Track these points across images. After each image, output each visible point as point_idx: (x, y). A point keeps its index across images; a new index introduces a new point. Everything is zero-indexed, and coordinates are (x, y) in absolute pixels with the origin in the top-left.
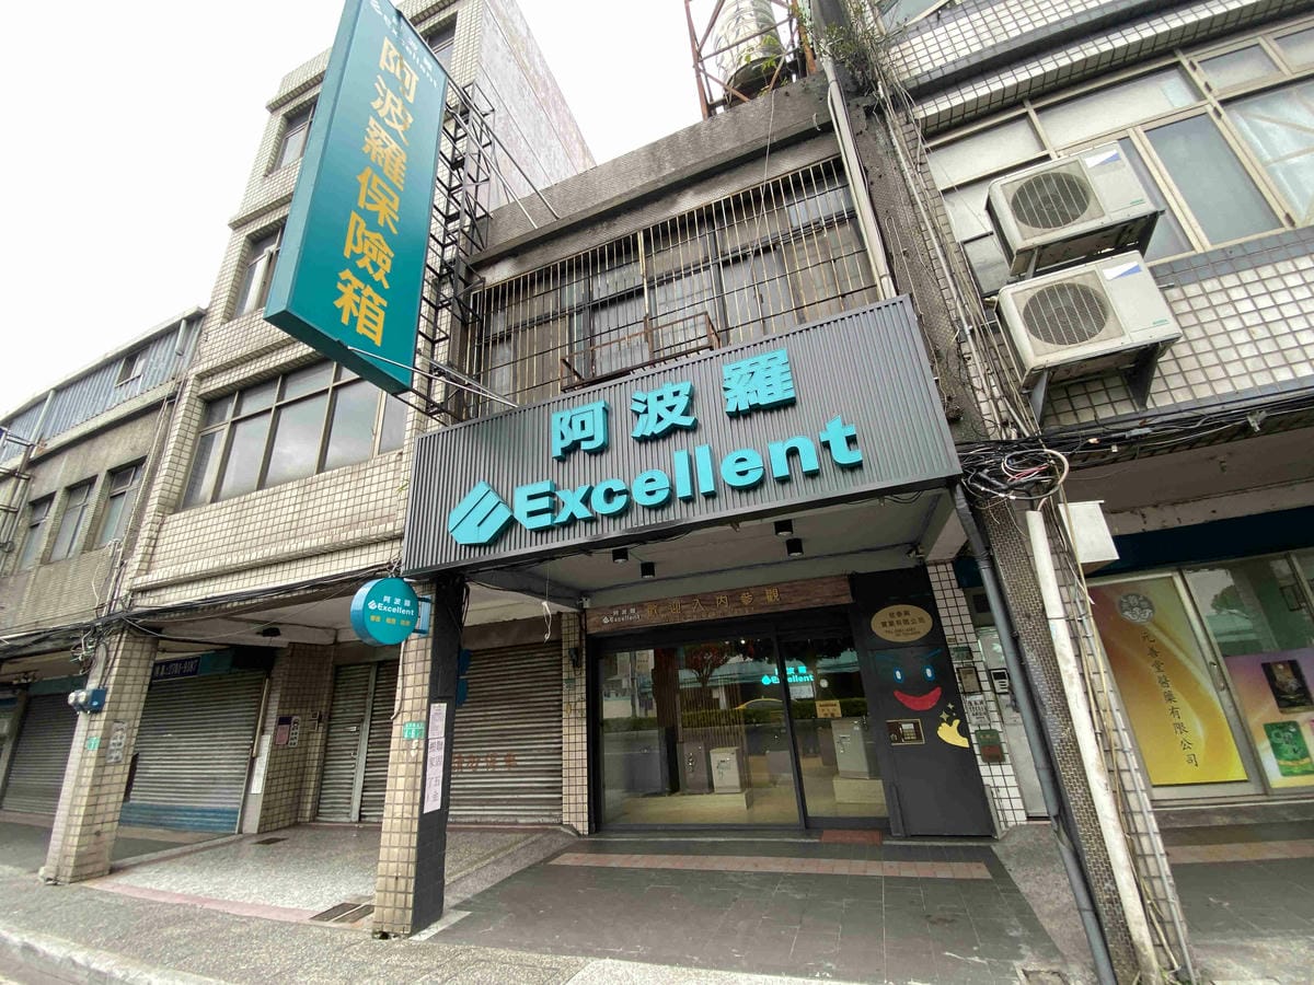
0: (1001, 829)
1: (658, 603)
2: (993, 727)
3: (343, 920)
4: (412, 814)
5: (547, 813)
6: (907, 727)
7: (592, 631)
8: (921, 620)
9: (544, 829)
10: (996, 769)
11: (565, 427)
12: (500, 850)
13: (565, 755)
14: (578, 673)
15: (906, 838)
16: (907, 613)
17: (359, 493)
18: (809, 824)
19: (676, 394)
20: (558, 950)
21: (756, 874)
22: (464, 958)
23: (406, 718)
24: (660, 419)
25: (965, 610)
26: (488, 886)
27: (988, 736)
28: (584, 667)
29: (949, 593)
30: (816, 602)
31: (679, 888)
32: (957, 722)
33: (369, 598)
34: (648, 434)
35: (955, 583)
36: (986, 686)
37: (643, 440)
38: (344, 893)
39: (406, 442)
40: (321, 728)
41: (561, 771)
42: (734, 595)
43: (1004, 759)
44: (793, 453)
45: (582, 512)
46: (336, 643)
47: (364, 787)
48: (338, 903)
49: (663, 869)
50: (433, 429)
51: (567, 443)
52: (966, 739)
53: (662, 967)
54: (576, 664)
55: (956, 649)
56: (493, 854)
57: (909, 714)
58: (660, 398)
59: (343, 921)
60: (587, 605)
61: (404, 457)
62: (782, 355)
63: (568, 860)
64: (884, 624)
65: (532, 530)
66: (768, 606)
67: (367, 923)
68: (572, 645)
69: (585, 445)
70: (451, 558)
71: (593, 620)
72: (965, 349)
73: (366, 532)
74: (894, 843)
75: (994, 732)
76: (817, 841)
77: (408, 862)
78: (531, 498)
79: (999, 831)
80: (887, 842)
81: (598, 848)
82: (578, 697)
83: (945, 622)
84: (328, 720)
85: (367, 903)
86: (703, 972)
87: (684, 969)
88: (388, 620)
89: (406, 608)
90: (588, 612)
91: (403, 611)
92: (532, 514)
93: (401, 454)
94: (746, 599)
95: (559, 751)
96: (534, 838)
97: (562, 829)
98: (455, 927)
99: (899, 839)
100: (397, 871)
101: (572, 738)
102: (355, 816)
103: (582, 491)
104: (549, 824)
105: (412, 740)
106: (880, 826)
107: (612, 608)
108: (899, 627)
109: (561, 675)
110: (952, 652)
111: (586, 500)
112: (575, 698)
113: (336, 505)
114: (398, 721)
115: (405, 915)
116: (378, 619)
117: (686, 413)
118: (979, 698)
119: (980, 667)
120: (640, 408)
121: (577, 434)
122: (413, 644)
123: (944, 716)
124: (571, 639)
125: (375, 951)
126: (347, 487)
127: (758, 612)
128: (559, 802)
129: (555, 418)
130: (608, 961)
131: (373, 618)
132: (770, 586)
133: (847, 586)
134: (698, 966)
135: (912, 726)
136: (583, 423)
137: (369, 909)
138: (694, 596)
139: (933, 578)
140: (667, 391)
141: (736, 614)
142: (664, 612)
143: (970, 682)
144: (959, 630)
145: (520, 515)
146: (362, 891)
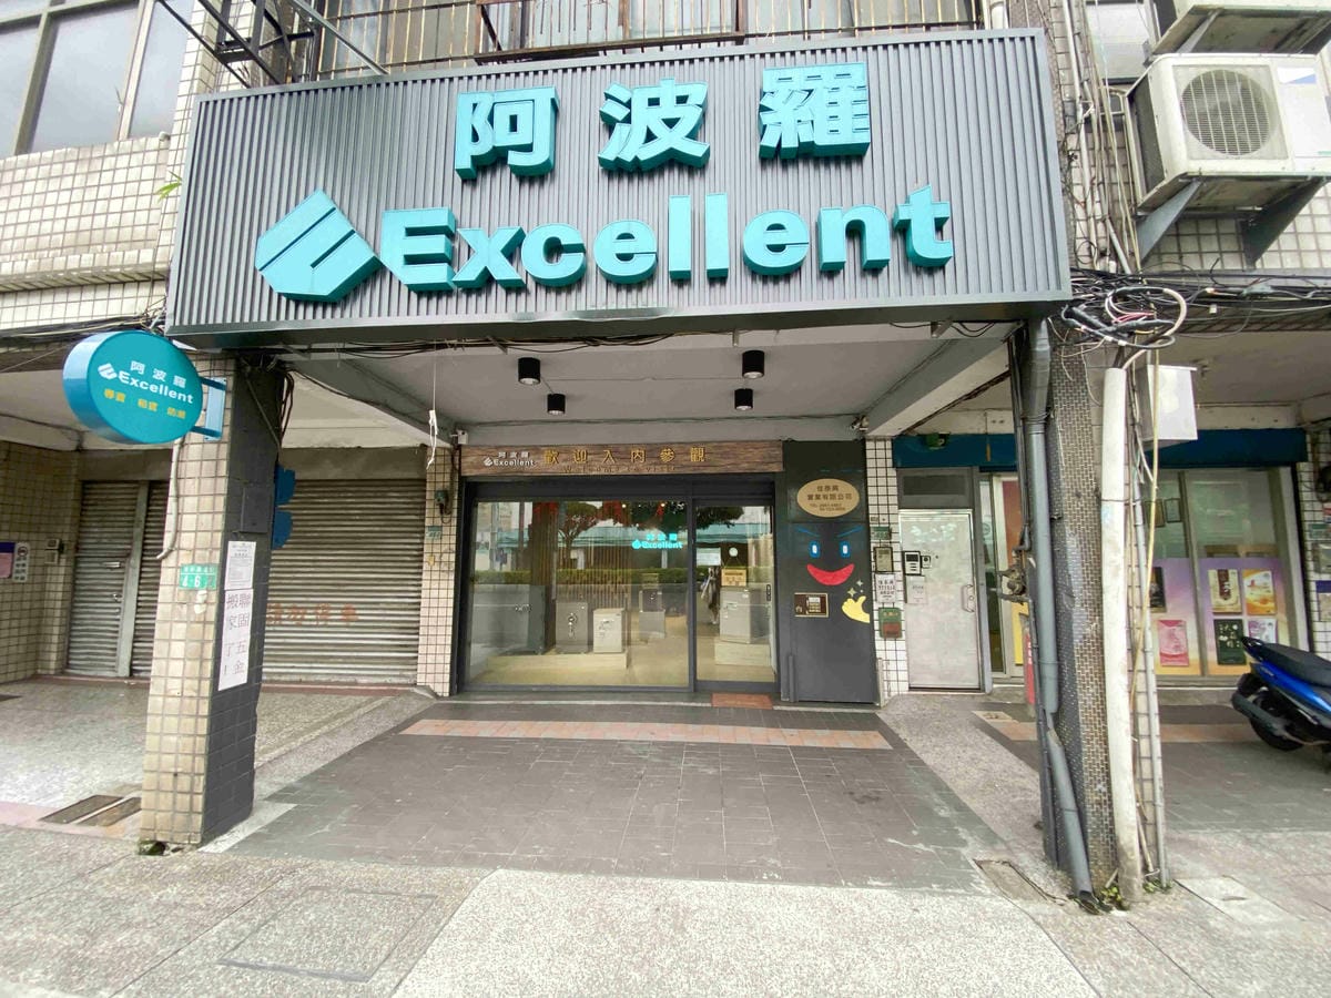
0: (884, 696)
1: (560, 450)
2: (896, 606)
3: (92, 822)
4: (199, 691)
5: (398, 673)
6: (814, 600)
7: (468, 472)
8: (849, 496)
9: (391, 691)
10: (891, 644)
11: (480, 123)
12: (335, 718)
13: (423, 612)
14: (446, 520)
15: (795, 703)
16: (835, 488)
17: (91, 194)
18: (698, 687)
19: (682, 100)
20: (428, 859)
21: (655, 743)
22: (285, 885)
23: (185, 558)
24: (650, 137)
25: (894, 490)
26: (318, 765)
27: (891, 614)
28: (455, 513)
29: (882, 472)
30: (744, 467)
31: (571, 763)
32: (863, 599)
33: (97, 359)
34: (628, 158)
35: (890, 462)
36: (898, 566)
37: (617, 170)
38: (98, 780)
39: (179, 116)
40: (63, 562)
41: (418, 628)
42: (652, 451)
43: (901, 636)
44: (855, 231)
45: (503, 271)
46: (80, 450)
47: (135, 636)
48: (87, 796)
49: (547, 740)
50: (231, 88)
51: (482, 148)
52: (868, 616)
53: (573, 877)
54: (444, 509)
55: (878, 529)
56: (326, 722)
57: (818, 587)
58: (654, 102)
59: (94, 824)
60: (463, 440)
61: (174, 140)
62: (858, 74)
63: (425, 728)
64: (810, 497)
65: (411, 288)
66: (689, 466)
67: (131, 829)
68: (440, 486)
69: (515, 159)
70: (264, 316)
71: (470, 459)
72: (1072, 143)
73: (101, 260)
74: (784, 708)
75: (897, 610)
76: (709, 705)
77: (194, 755)
78: (411, 232)
79: (882, 700)
80: (778, 708)
81: (462, 713)
82: (445, 548)
83: (872, 500)
84: (75, 552)
85: (134, 795)
86: (628, 880)
87: (603, 878)
88: (142, 403)
89: (178, 389)
90: (463, 450)
91: (173, 394)
92: (411, 260)
93: (168, 138)
94: (666, 456)
95: (418, 608)
96: (379, 702)
97: (416, 690)
98: (275, 826)
99: (788, 704)
100: (176, 767)
101: (434, 593)
102: (124, 670)
103: (505, 236)
104: (399, 685)
105: (196, 590)
106: (772, 691)
107: (499, 448)
108: (825, 502)
109: (423, 520)
110: (872, 531)
111: (512, 251)
112: (440, 549)
113: (49, 213)
114: (171, 561)
115: (190, 821)
116: (121, 397)
117: (692, 135)
118: (890, 577)
119: (896, 548)
120: (618, 112)
121: (503, 137)
122: (194, 451)
123: (852, 592)
124: (439, 479)
125: (140, 878)
126: (68, 182)
127: (677, 471)
128: (414, 661)
129: (463, 103)
130: (501, 871)
131: (109, 393)
132: (695, 444)
133: (779, 452)
134: (619, 872)
135: (818, 600)
136: (514, 120)
137: (134, 806)
138: (605, 446)
139: (869, 454)
140: (667, 92)
141: (652, 472)
142: (565, 460)
143: (883, 562)
144: (883, 510)
145: (392, 259)
146: (125, 777)
